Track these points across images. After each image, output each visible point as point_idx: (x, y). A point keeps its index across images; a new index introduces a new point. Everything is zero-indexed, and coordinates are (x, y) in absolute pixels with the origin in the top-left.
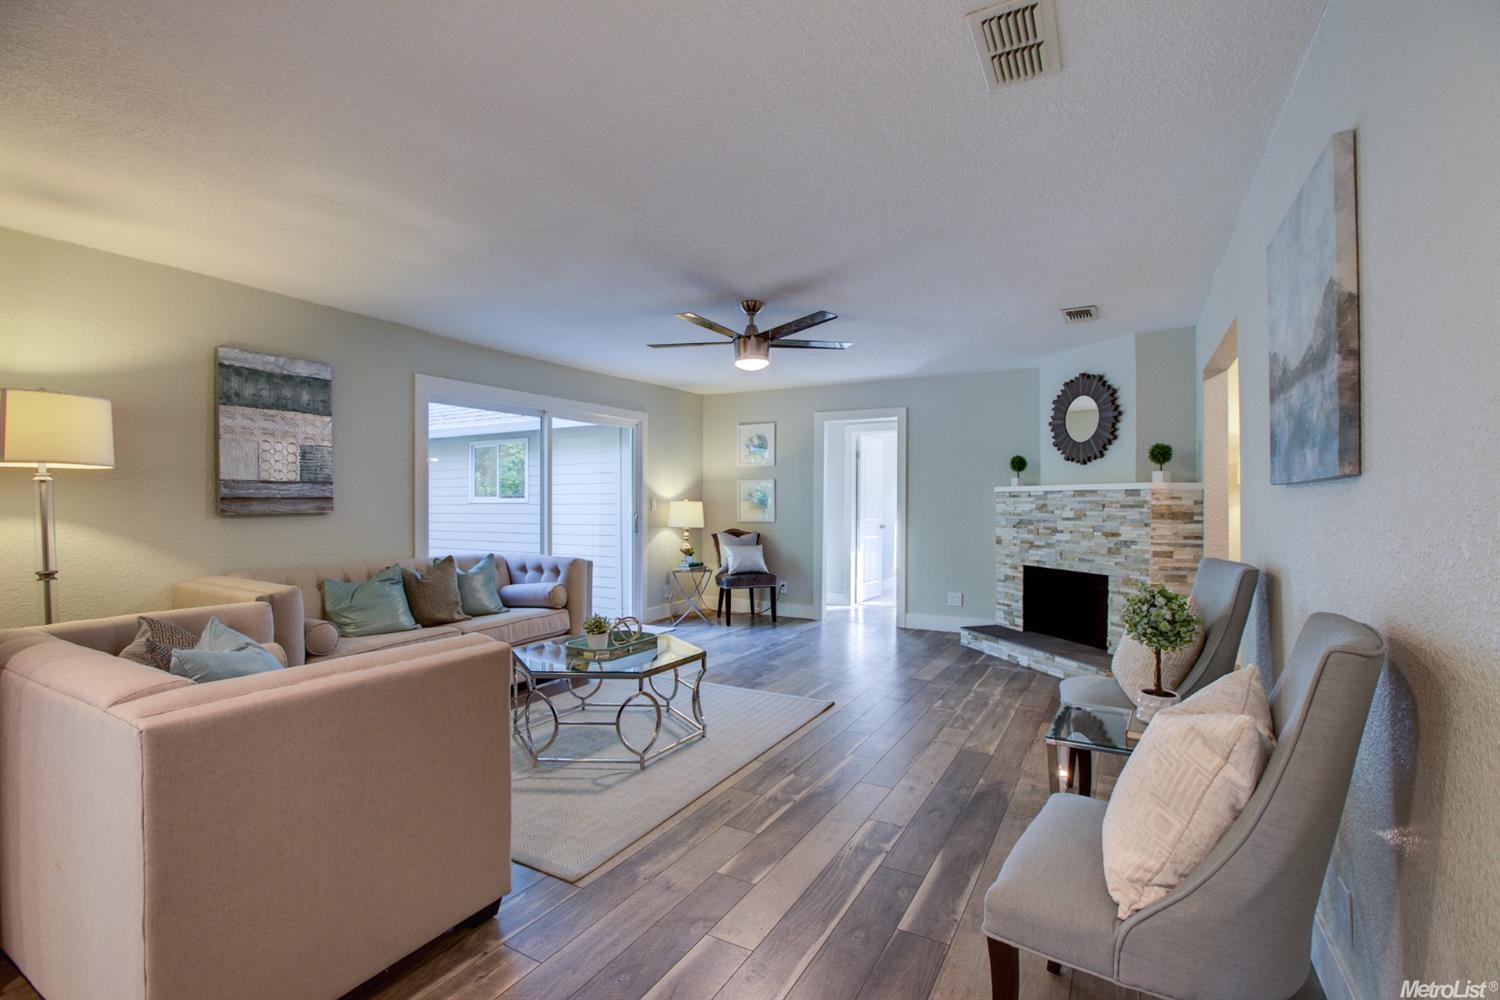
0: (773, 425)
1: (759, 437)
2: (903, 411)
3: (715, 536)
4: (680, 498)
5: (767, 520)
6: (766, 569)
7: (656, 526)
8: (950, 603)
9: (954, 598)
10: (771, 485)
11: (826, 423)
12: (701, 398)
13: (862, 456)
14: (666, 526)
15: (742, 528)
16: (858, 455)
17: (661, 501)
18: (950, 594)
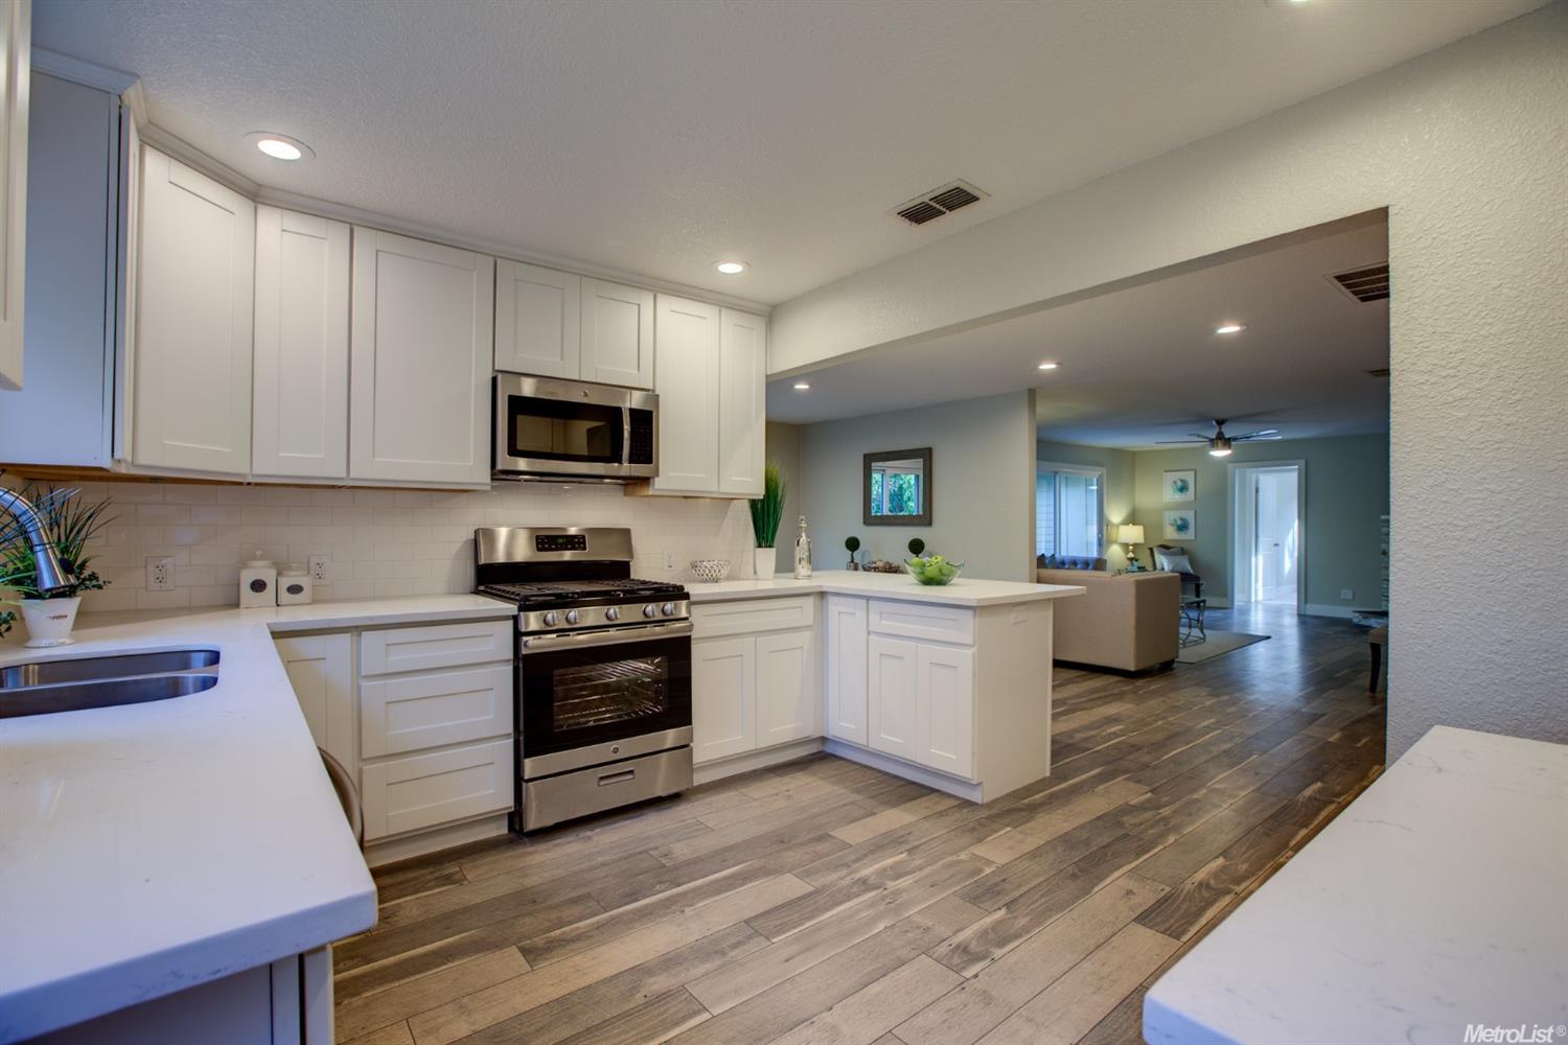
0: (1193, 473)
1: (1182, 481)
2: (1303, 461)
3: (1151, 549)
4: (1126, 523)
5: (1189, 538)
6: (1192, 572)
7: (1110, 542)
8: (1342, 597)
9: (1347, 594)
10: (1192, 513)
11: (1237, 471)
12: (1134, 453)
13: (1260, 490)
14: (1116, 542)
15: (1170, 545)
16: (1257, 491)
17: (1113, 525)
18: (1342, 591)
